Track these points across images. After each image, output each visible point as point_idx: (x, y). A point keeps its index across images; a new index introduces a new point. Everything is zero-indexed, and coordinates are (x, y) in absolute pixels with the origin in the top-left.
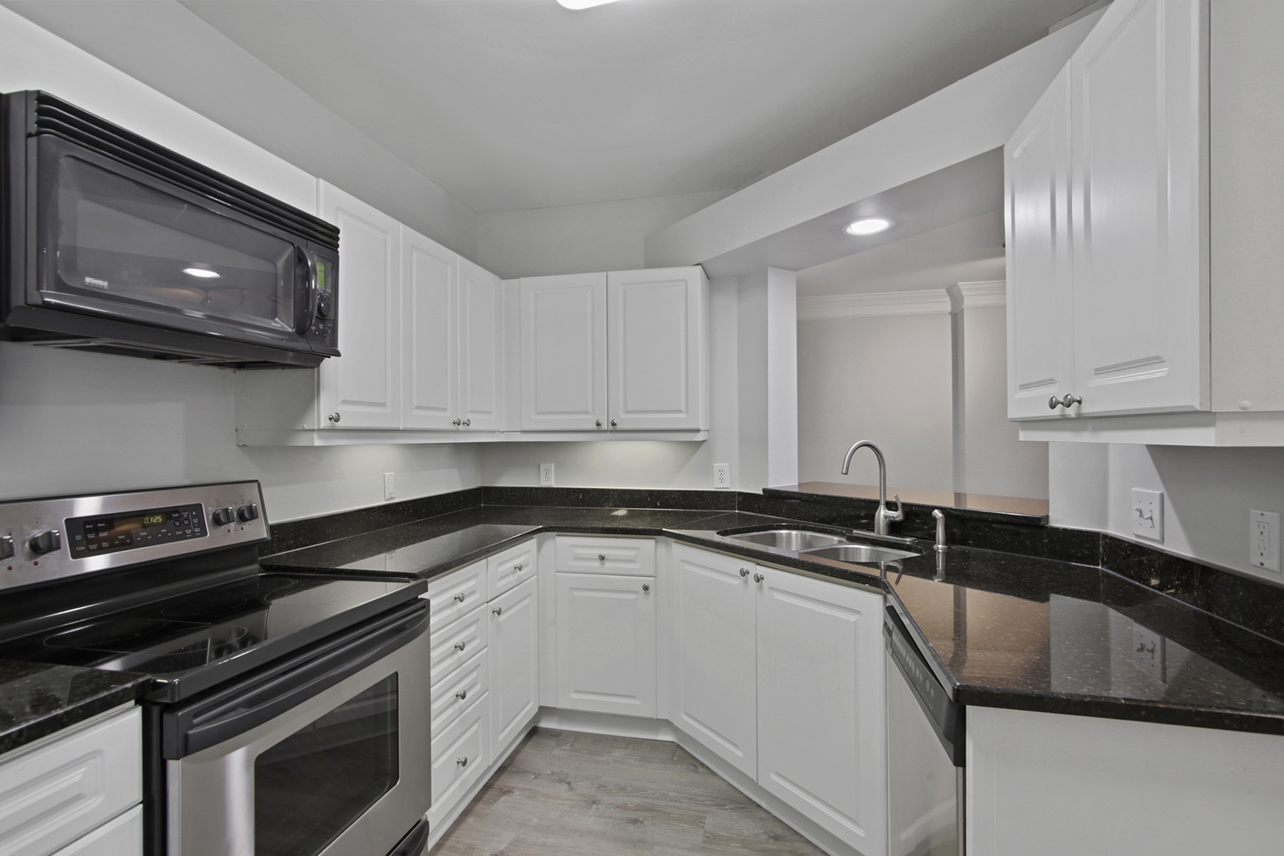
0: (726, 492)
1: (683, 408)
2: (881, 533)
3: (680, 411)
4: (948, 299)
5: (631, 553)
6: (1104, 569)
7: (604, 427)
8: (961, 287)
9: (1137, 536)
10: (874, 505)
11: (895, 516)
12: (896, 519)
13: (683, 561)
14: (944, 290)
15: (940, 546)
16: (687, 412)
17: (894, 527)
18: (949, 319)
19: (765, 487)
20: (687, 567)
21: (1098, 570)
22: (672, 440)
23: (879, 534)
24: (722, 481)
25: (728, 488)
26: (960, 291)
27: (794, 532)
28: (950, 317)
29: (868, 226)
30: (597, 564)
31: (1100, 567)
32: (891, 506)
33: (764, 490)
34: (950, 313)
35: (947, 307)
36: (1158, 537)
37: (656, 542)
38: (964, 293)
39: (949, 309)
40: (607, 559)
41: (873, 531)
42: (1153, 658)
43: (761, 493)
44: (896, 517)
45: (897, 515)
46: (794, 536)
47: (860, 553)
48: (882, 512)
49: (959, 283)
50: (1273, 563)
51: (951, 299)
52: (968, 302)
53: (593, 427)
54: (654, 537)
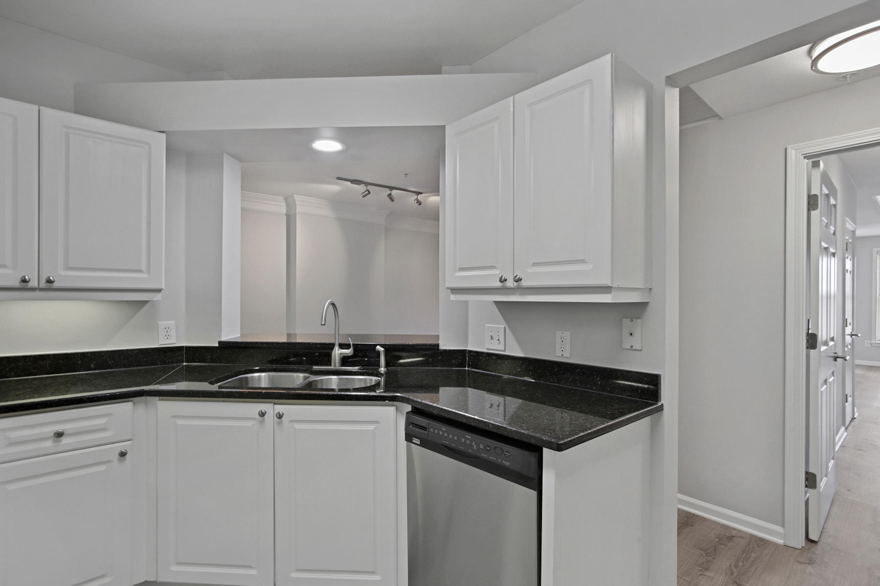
0: (173, 347)
1: (144, 267)
2: (337, 365)
3: (140, 271)
4: (285, 204)
5: (101, 421)
6: (470, 369)
7: (34, 283)
8: (295, 198)
9: (488, 349)
10: (331, 346)
11: (348, 352)
12: (348, 355)
13: (174, 417)
14: (283, 198)
15: (382, 369)
16: (149, 272)
17: (345, 361)
18: (285, 217)
19: (220, 340)
20: (180, 422)
21: (466, 370)
22: (108, 299)
23: (335, 366)
24: (167, 337)
25: (174, 344)
26: (294, 201)
27: (263, 374)
28: (285, 216)
29: (327, 145)
30: (49, 444)
31: (467, 368)
32: (342, 346)
33: (220, 342)
34: (285, 214)
35: (284, 210)
36: (503, 349)
37: (134, 404)
38: (297, 203)
39: (285, 212)
40: (67, 434)
41: (330, 365)
42: (498, 410)
43: (217, 345)
44: (349, 354)
45: (349, 352)
46: (263, 377)
47: (331, 382)
48: (337, 352)
49: (294, 195)
50: (567, 354)
51: (286, 205)
52: (299, 209)
53: (17, 283)
54: (130, 399)
